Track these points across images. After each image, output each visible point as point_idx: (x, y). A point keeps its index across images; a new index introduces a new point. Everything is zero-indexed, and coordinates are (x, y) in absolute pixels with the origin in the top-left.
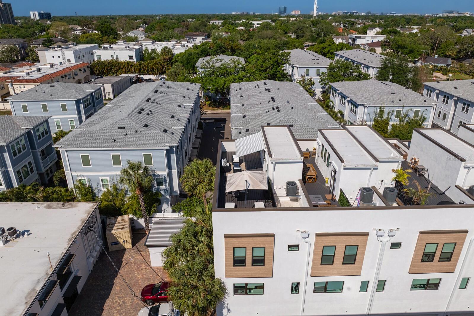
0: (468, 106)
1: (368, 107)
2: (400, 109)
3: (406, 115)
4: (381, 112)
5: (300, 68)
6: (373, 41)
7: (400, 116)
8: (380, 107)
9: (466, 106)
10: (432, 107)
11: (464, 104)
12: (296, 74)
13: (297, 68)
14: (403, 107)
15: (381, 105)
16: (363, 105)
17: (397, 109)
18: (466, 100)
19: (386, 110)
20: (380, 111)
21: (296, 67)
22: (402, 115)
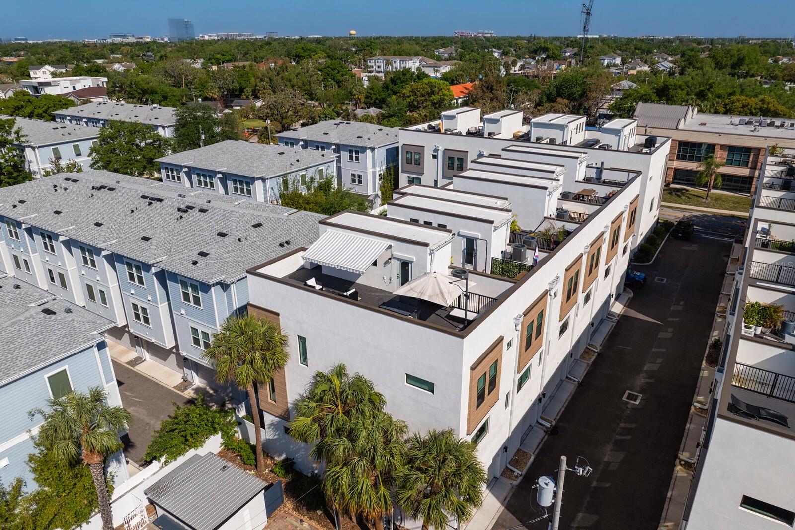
0: (357, 152)
1: (271, 178)
2: (303, 173)
3: (312, 179)
4: (285, 182)
5: (40, 147)
6: (74, 88)
7: (305, 182)
8: (284, 175)
9: (354, 153)
10: (333, 161)
11: (351, 151)
12: (34, 159)
13: (33, 148)
14: (306, 169)
15: (283, 173)
16: (260, 178)
17: (301, 173)
18: (351, 146)
19: (290, 178)
20: (283, 180)
21: (29, 146)
22: (308, 180)
